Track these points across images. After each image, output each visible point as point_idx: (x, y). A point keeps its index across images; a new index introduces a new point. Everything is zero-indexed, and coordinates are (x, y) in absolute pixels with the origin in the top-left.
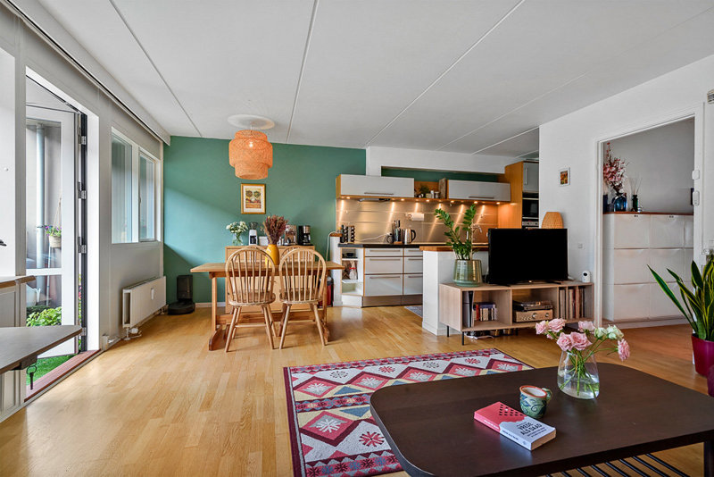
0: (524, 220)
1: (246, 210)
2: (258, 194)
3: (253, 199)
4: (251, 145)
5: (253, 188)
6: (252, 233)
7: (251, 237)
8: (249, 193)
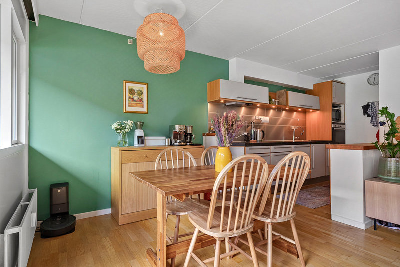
0: (333, 124)
1: (129, 109)
2: (141, 93)
3: (136, 97)
4: (162, 34)
5: (137, 87)
6: (139, 133)
7: (139, 137)
8: (132, 92)
